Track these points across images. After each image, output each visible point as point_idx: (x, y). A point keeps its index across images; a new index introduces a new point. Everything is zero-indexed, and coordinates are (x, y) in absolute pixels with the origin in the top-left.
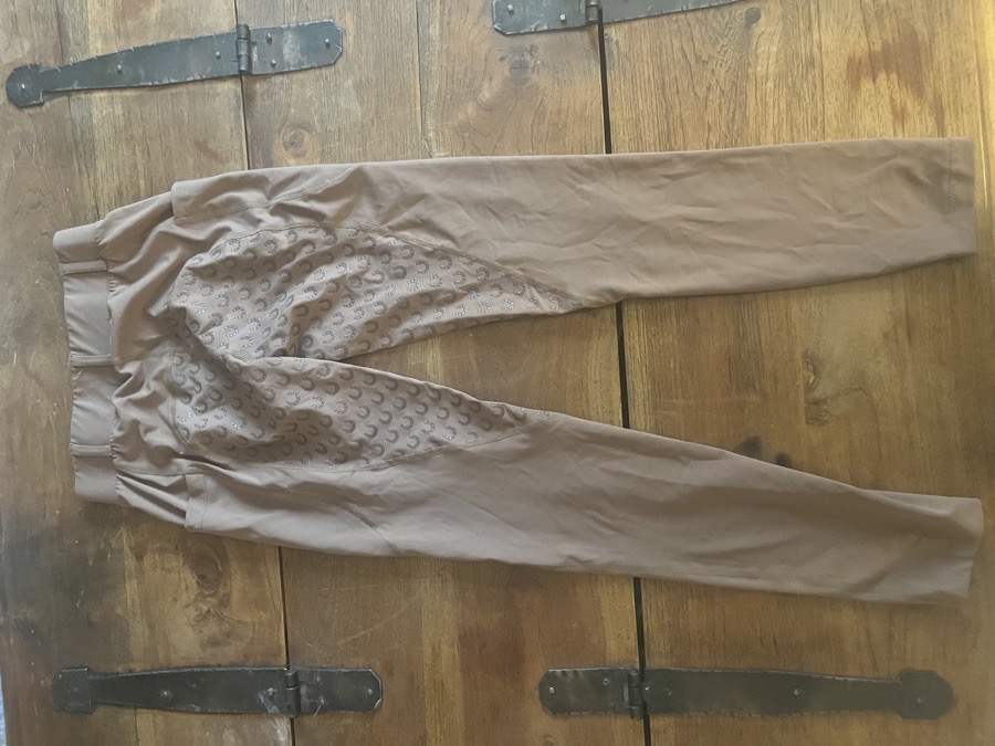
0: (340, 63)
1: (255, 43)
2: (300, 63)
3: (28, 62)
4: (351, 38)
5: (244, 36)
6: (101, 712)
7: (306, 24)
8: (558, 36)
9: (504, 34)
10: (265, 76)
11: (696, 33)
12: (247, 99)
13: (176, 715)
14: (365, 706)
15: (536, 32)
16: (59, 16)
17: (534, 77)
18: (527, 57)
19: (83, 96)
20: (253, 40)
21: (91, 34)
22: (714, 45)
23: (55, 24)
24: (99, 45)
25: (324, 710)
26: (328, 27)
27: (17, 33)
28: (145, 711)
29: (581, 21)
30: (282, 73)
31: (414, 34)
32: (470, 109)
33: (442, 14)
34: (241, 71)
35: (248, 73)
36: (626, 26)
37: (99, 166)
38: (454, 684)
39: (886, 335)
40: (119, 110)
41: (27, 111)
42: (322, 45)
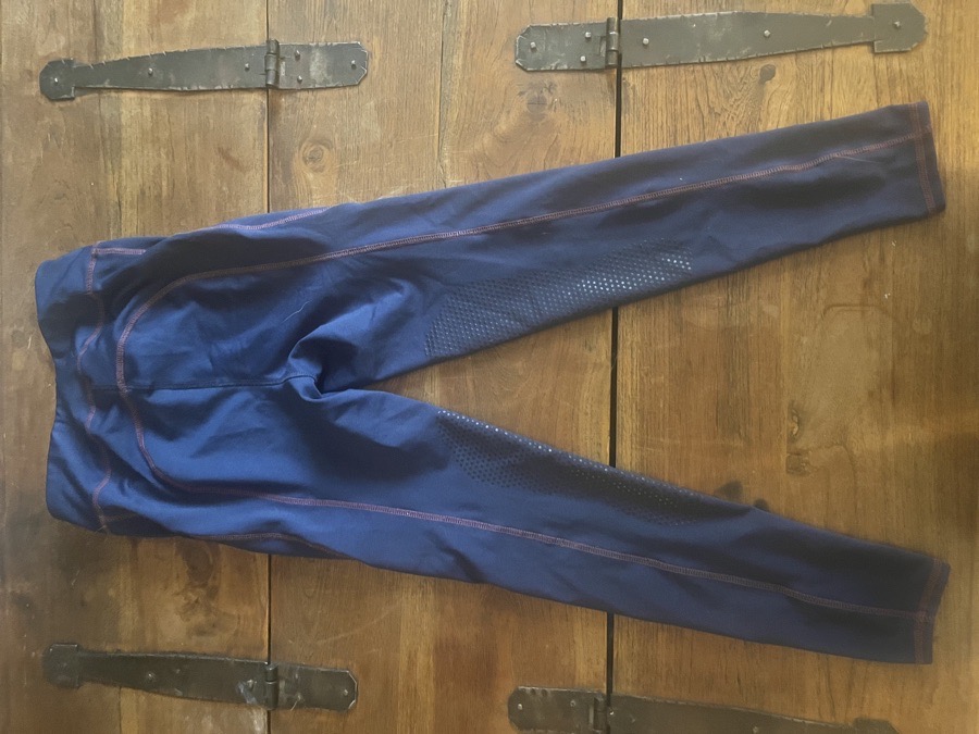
0: (364, 85)
1: (283, 59)
2: (325, 81)
3: (63, 56)
4: (376, 61)
5: (274, 51)
6: (87, 688)
7: (335, 44)
8: (576, 77)
9: (525, 70)
10: (291, 91)
11: (711, 85)
12: (272, 112)
13: (158, 697)
14: (340, 706)
15: (556, 71)
16: (96, 14)
17: (551, 114)
18: (546, 94)
19: (113, 94)
20: (282, 55)
21: (125, 35)
22: (727, 98)
23: (91, 23)
24: (132, 46)
25: (300, 706)
26: (355, 49)
27: (54, 27)
28: (130, 690)
29: (602, 64)
30: (308, 90)
31: (438, 63)
32: (487, 139)
33: (467, 45)
34: (267, 85)
35: (275, 87)
36: (644, 72)
37: (124, 164)
38: (427, 695)
39: (871, 394)
40: (147, 111)
41: (58, 104)
42: (348, 66)
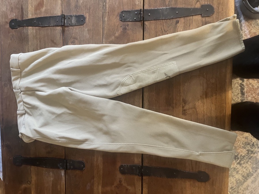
0: (85, 24)
1: (66, 19)
2: (75, 24)
3: (15, 18)
4: (87, 19)
5: (63, 17)
6: (23, 166)
7: (78, 15)
8: (133, 23)
9: (122, 21)
10: (68, 26)
11: (164, 24)
12: (63, 31)
13: (40, 168)
14: (81, 169)
15: (129, 21)
16: (22, 8)
17: (128, 31)
18: (127, 27)
19: (26, 27)
20: (65, 17)
21: (29, 13)
22: (168, 28)
23: (21, 10)
24: (31, 16)
25: (72, 169)
26: (82, 16)
27: (12, 11)
28: (33, 166)
29: (139, 20)
30: (72, 26)
31: (102, 19)
32: (113, 37)
33: (108, 15)
34: (62, 25)
35: (64, 25)
36: (149, 22)
37: (29, 44)
38: (101, 167)
39: (201, 97)
40: (34, 31)
41: (14, 30)
42: (81, 20)
